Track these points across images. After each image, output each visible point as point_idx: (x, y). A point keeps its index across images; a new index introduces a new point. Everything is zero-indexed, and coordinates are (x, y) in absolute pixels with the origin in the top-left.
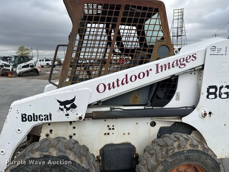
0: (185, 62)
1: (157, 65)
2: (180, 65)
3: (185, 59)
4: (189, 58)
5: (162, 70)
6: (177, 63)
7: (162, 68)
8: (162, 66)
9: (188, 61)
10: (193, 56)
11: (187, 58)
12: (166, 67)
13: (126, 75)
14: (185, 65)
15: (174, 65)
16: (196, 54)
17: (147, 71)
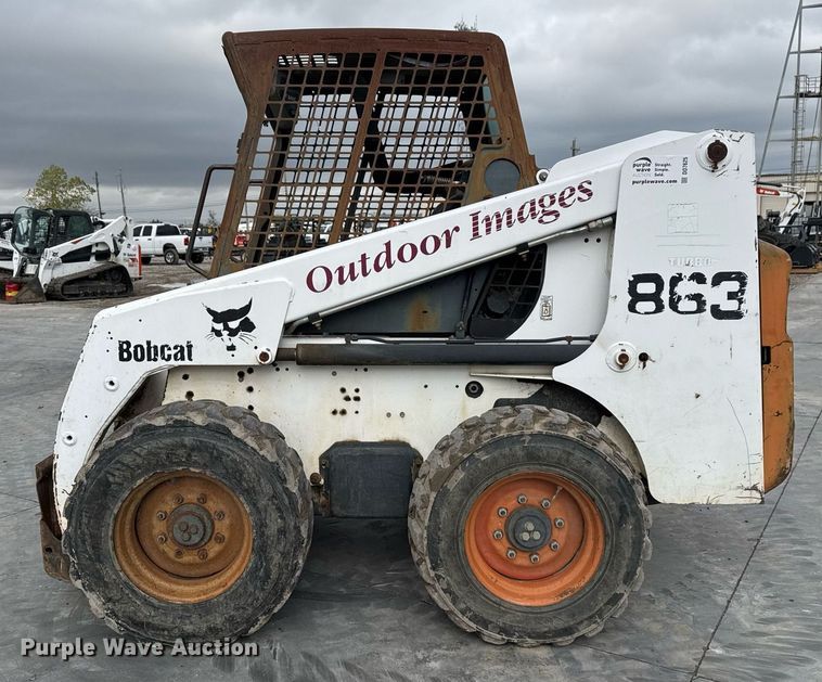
0: (556, 206)
1: (475, 217)
2: (541, 214)
3: (557, 197)
4: (570, 196)
5: (488, 231)
6: (533, 209)
7: (489, 225)
8: (487, 219)
9: (567, 202)
10: (580, 187)
11: (563, 193)
12: (499, 221)
13: (388, 245)
14: (557, 216)
15: (525, 216)
16: (590, 183)
17: (447, 232)
